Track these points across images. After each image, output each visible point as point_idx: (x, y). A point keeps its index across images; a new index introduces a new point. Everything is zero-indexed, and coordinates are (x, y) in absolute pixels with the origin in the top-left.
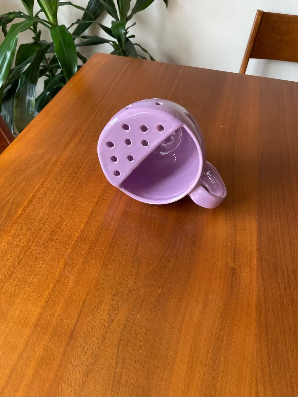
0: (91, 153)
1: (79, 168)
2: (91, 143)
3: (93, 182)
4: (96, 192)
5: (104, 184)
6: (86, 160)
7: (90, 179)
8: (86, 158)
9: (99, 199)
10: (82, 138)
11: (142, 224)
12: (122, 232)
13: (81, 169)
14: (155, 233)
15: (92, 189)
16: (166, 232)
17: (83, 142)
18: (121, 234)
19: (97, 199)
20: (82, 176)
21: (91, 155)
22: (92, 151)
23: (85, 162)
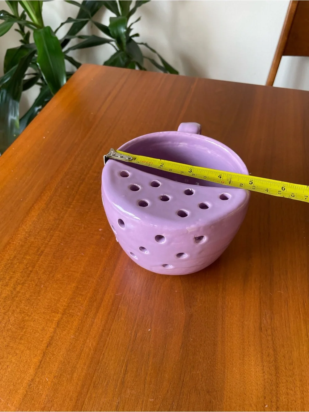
0: (60, 226)
1: (40, 254)
2: (63, 209)
3: (57, 280)
4: (59, 301)
5: (74, 285)
6: (51, 241)
7: (53, 276)
8: (53, 236)
9: (63, 314)
10: (51, 200)
11: (127, 366)
12: (92, 384)
13: (42, 257)
14: (146, 385)
15: (54, 295)
16: (165, 383)
17: (52, 207)
18: (90, 391)
19: (60, 315)
20: (43, 271)
21: (60, 231)
22: (62, 222)
23: (50, 243)
